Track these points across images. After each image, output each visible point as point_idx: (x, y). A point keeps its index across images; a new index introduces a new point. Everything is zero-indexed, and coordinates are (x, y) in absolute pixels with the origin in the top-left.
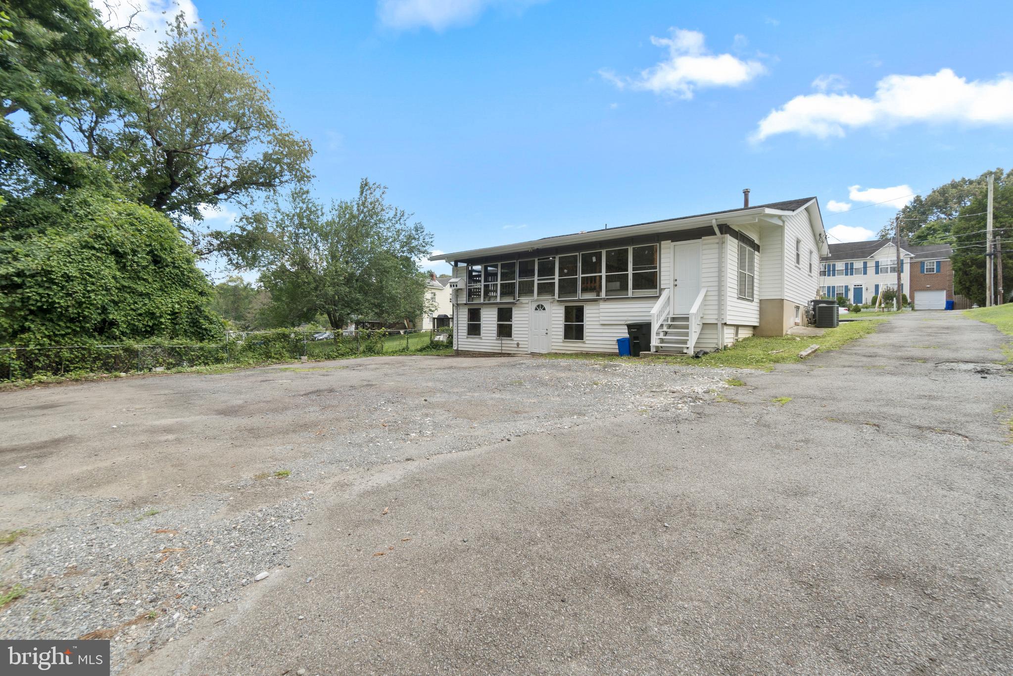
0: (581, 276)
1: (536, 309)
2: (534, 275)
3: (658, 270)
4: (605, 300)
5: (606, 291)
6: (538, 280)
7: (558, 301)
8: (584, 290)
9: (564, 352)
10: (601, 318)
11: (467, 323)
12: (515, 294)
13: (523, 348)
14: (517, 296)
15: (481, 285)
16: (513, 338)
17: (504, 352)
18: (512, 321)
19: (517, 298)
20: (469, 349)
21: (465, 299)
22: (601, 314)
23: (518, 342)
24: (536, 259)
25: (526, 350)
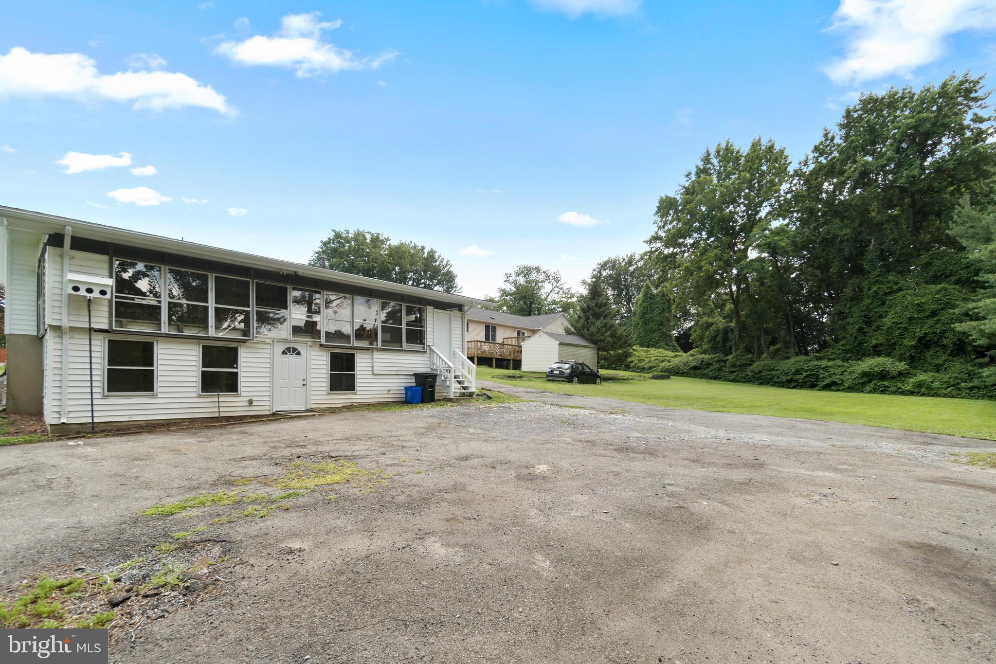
1: (284, 353)
2: (286, 307)
3: (425, 329)
4: (380, 350)
5: (383, 342)
7: (322, 345)
9: (328, 406)
10: (375, 368)
11: (107, 367)
12: (250, 328)
13: (262, 407)
14: (253, 332)
15: (159, 302)
16: (239, 392)
17: (222, 415)
18: (237, 368)
19: (255, 335)
20: (112, 419)
21: (106, 321)
22: (375, 364)
23: (251, 398)
24: (288, 287)
25: (268, 408)
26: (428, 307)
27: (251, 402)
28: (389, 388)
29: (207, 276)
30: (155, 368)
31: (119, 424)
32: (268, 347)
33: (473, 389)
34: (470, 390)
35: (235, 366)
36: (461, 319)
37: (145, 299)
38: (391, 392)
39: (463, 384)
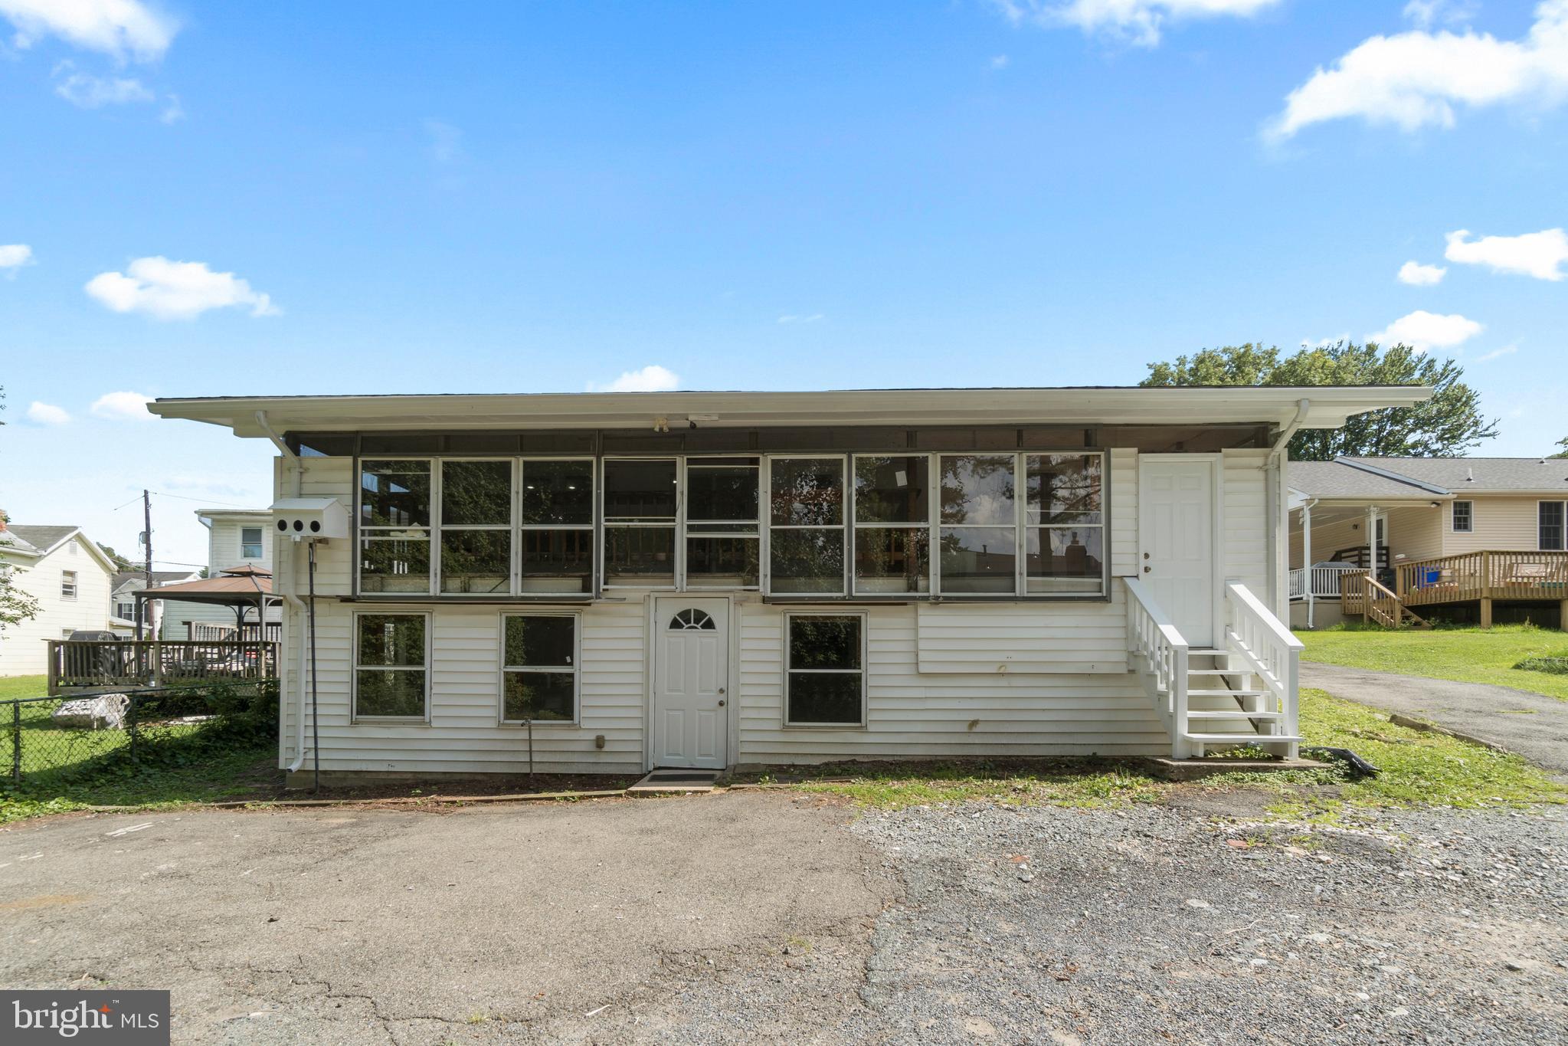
0: (855, 525)
1: (675, 624)
2: (673, 512)
3: (1103, 525)
4: (936, 601)
5: (944, 576)
6: (691, 528)
7: (765, 600)
8: (866, 568)
9: (786, 761)
10: (922, 656)
11: (356, 668)
12: (592, 571)
13: (622, 754)
14: (598, 579)
15: (428, 533)
16: (576, 721)
17: (536, 769)
18: (571, 664)
19: (602, 586)
20: (364, 767)
21: (348, 580)
22: (922, 645)
23: (600, 733)
24: (678, 459)
25: (636, 759)
26: (1113, 450)
27: (600, 742)
28: (972, 717)
29: (509, 463)
30: (426, 667)
31: (374, 776)
32: (638, 610)
33: (1286, 732)
34: (1275, 737)
35: (568, 659)
36: (1261, 475)
37: (405, 531)
38: (978, 728)
39: (1253, 710)
